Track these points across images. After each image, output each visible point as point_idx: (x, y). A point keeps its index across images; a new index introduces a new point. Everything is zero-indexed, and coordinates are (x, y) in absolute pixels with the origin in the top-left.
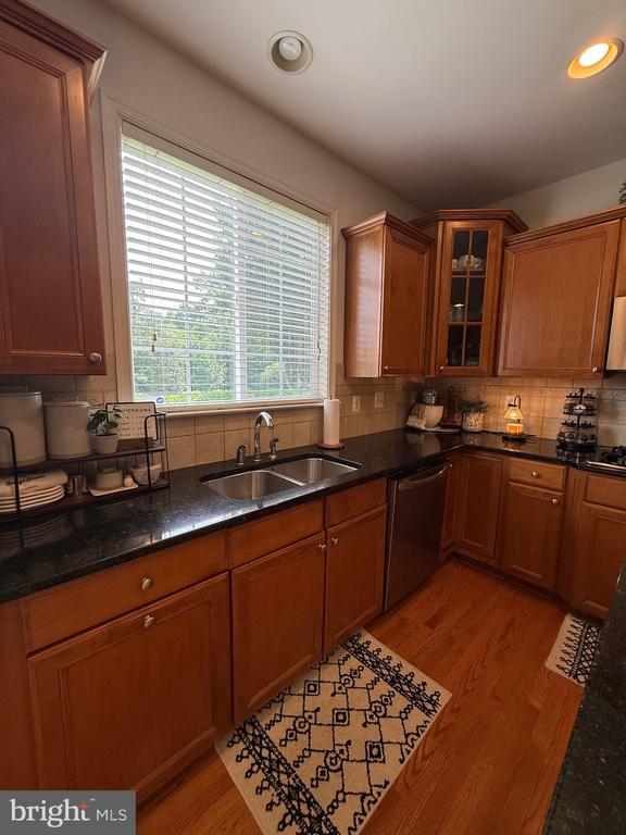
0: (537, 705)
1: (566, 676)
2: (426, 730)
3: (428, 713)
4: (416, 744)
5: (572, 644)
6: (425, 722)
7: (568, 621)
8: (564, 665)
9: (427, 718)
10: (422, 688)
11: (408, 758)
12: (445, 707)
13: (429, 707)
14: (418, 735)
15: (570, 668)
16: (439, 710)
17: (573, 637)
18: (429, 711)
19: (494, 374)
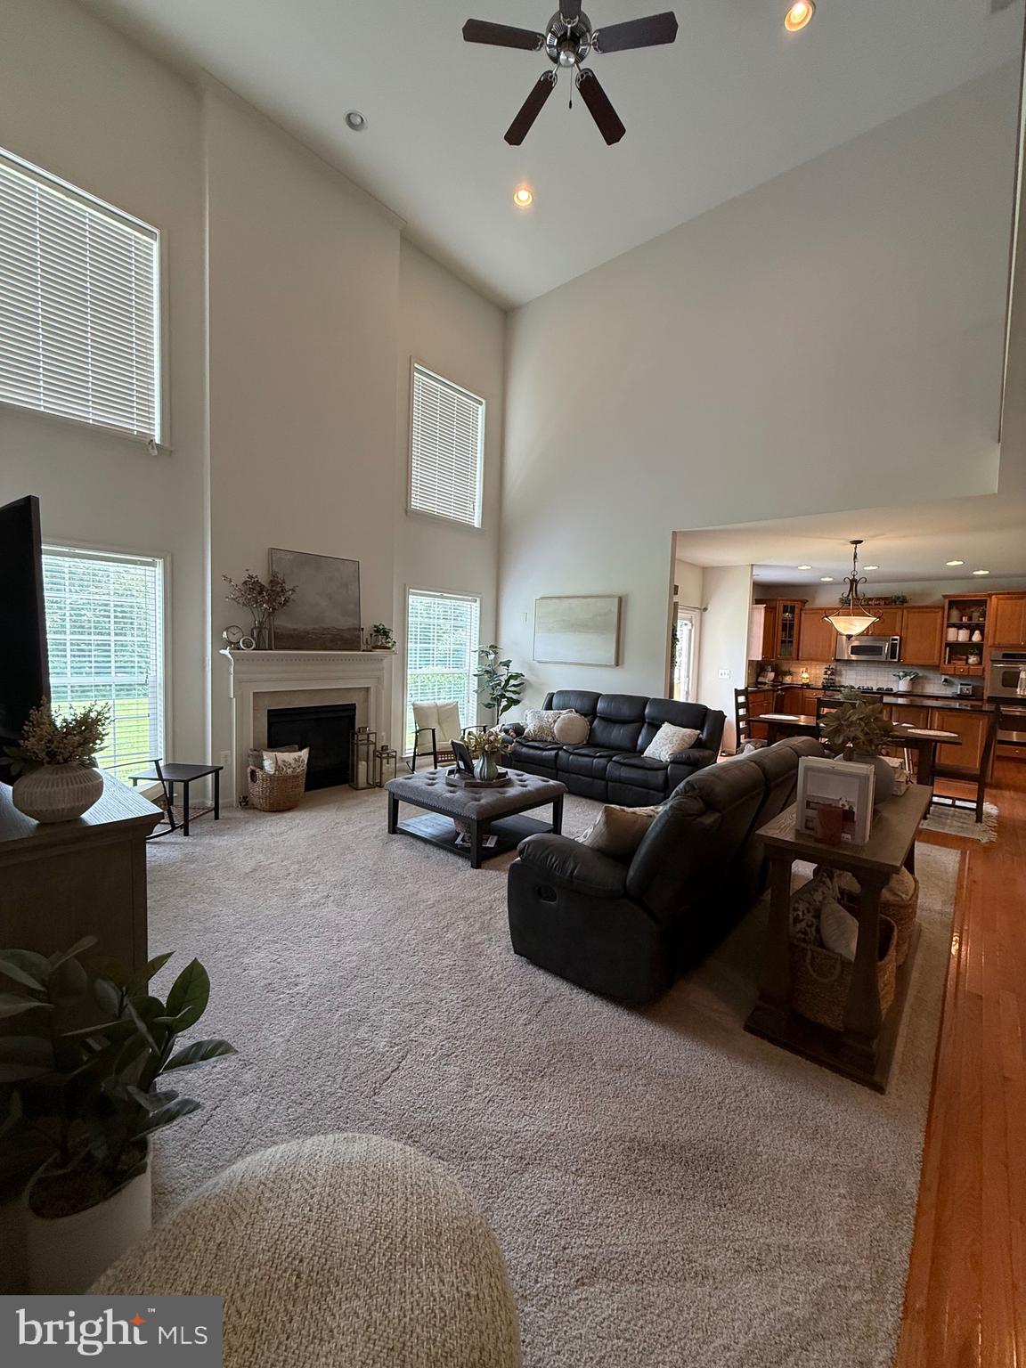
19: (798, 659)
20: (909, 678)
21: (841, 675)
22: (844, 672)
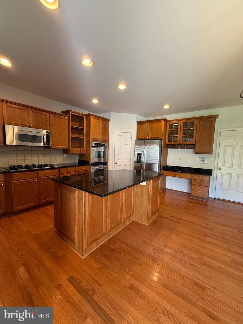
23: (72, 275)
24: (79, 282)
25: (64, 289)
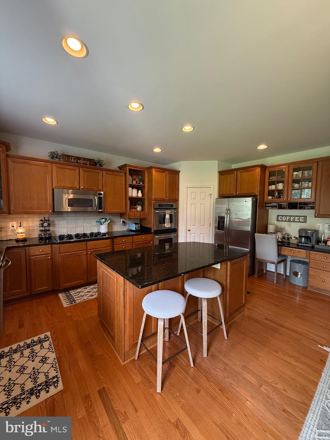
0: (70, 315)
1: (70, 305)
2: (52, 343)
3: (48, 340)
4: (53, 347)
5: (65, 299)
6: (50, 342)
7: (60, 295)
8: (68, 303)
9: (49, 341)
10: (39, 339)
11: (54, 351)
12: (51, 335)
13: (47, 339)
14: (51, 345)
15: (69, 303)
16: (50, 337)
17: (64, 297)
18: (48, 339)
19: (10, 213)
20: (107, 223)
21: (54, 225)
22: (56, 222)
23: (105, 385)
24: (110, 398)
25: (91, 403)
